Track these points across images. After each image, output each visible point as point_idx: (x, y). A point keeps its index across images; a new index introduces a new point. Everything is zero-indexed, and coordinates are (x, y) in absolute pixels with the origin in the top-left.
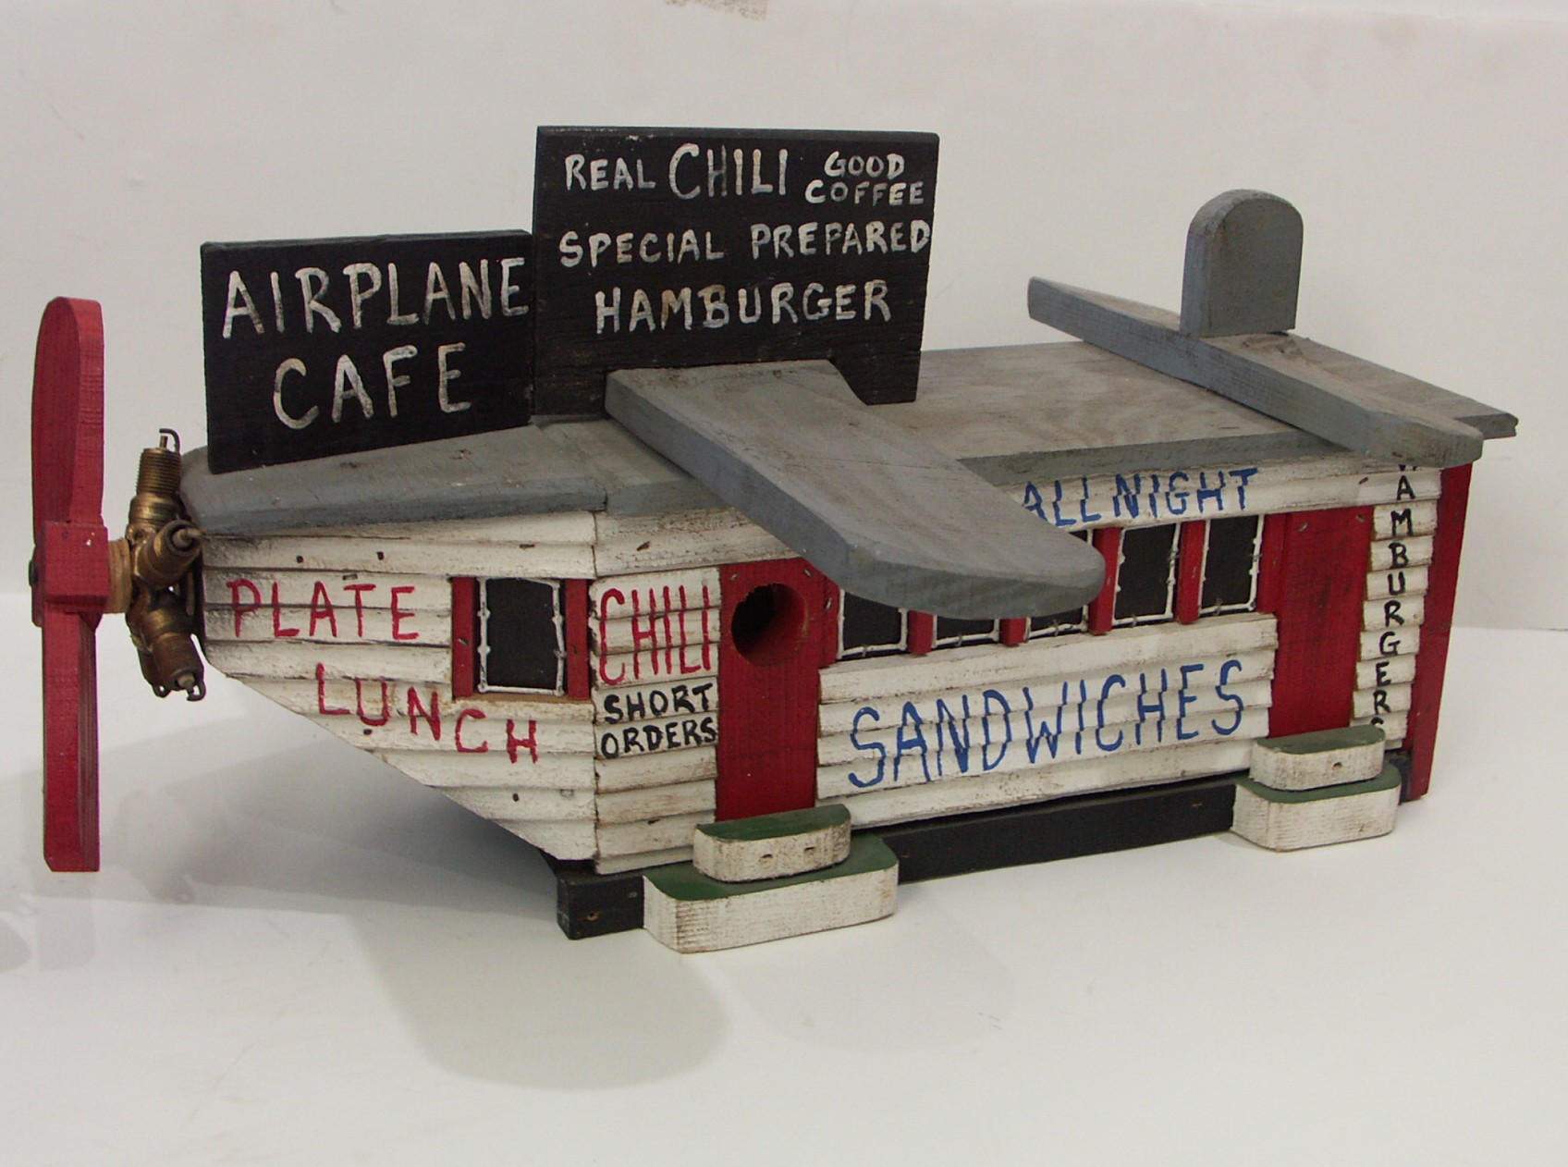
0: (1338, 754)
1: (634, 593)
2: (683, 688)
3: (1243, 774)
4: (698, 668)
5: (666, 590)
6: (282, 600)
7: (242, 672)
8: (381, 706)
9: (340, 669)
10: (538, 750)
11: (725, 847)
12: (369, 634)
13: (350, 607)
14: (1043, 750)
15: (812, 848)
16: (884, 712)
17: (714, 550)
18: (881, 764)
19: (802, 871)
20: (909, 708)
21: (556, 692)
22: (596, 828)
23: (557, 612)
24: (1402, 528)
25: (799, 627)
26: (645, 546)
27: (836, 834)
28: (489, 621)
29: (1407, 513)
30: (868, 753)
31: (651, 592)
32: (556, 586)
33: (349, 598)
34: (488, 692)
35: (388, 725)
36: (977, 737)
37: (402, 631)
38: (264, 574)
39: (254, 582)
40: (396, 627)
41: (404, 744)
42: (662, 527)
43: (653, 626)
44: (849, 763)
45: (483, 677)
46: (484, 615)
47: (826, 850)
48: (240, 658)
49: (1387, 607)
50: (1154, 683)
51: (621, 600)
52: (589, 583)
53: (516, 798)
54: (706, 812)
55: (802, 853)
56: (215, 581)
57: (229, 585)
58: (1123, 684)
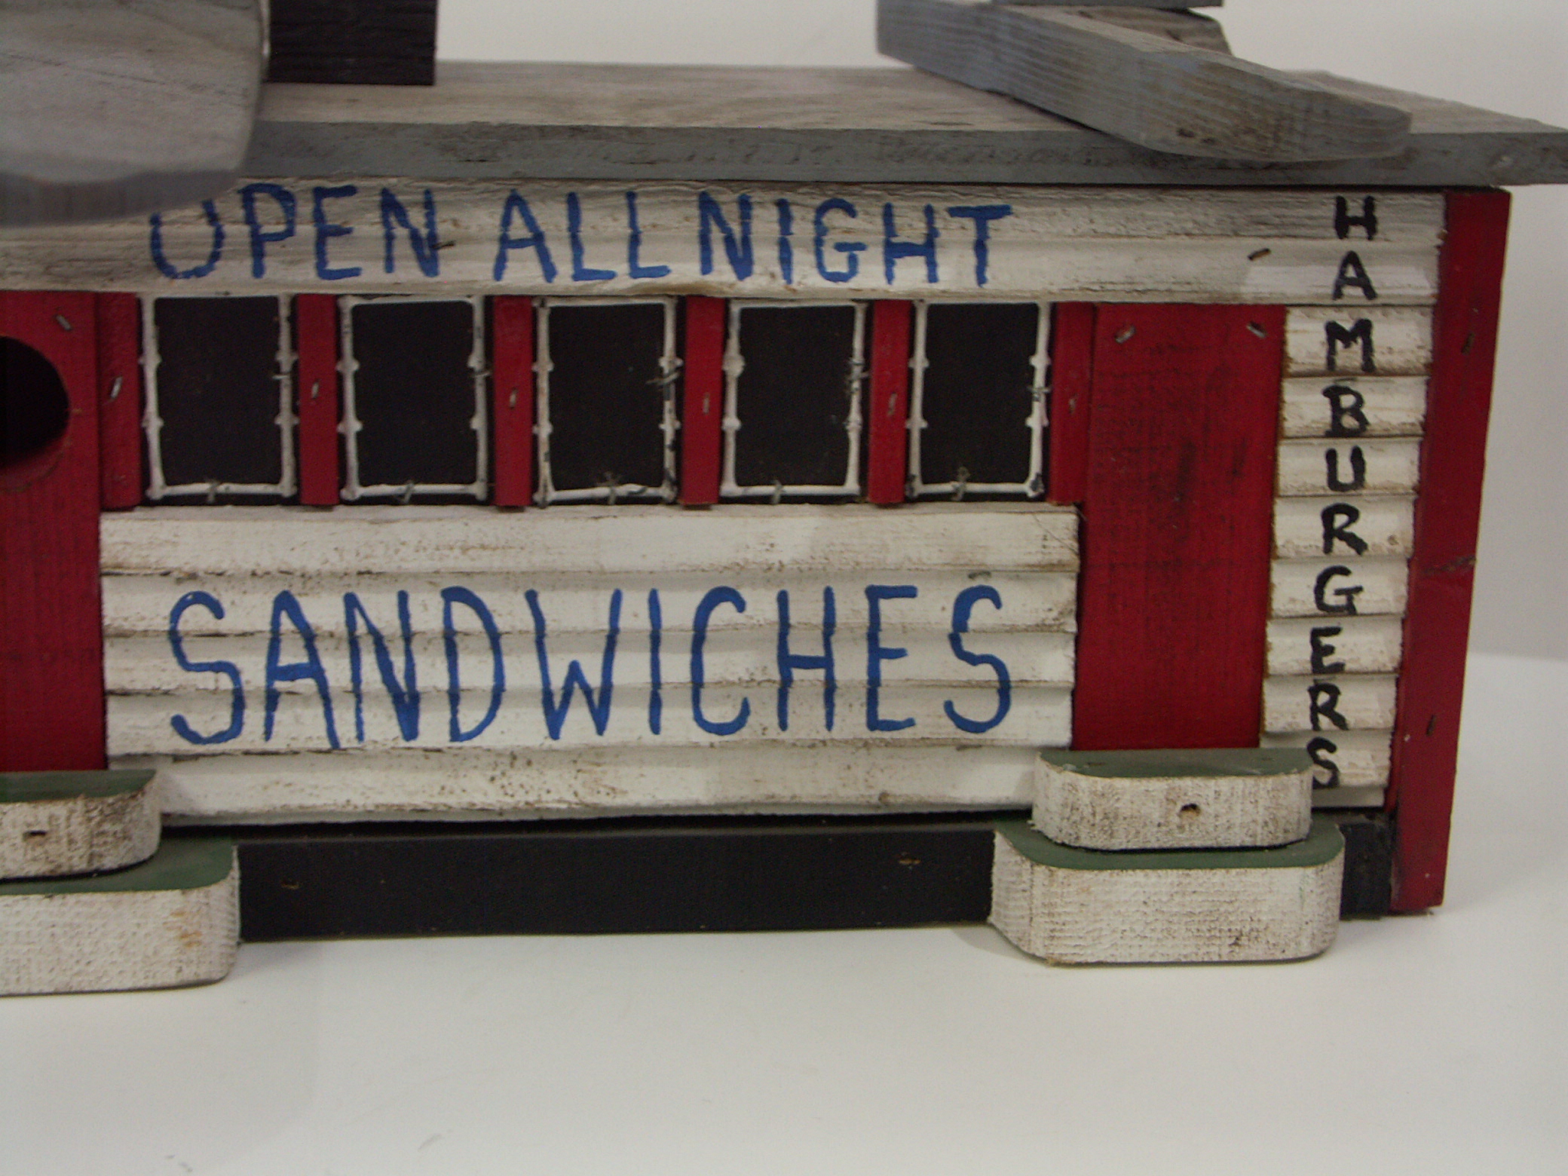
0: (1191, 787)
3: (1018, 815)
14: (578, 719)
15: (42, 833)
16: (233, 603)
18: (239, 703)
19: (22, 874)
20: (285, 603)
24: (1350, 356)
27: (95, 813)
29: (1363, 329)
30: (207, 680)
36: (431, 674)
44: (166, 693)
47: (71, 842)
49: (1328, 516)
50: (807, 611)
55: (19, 841)
58: (741, 606)
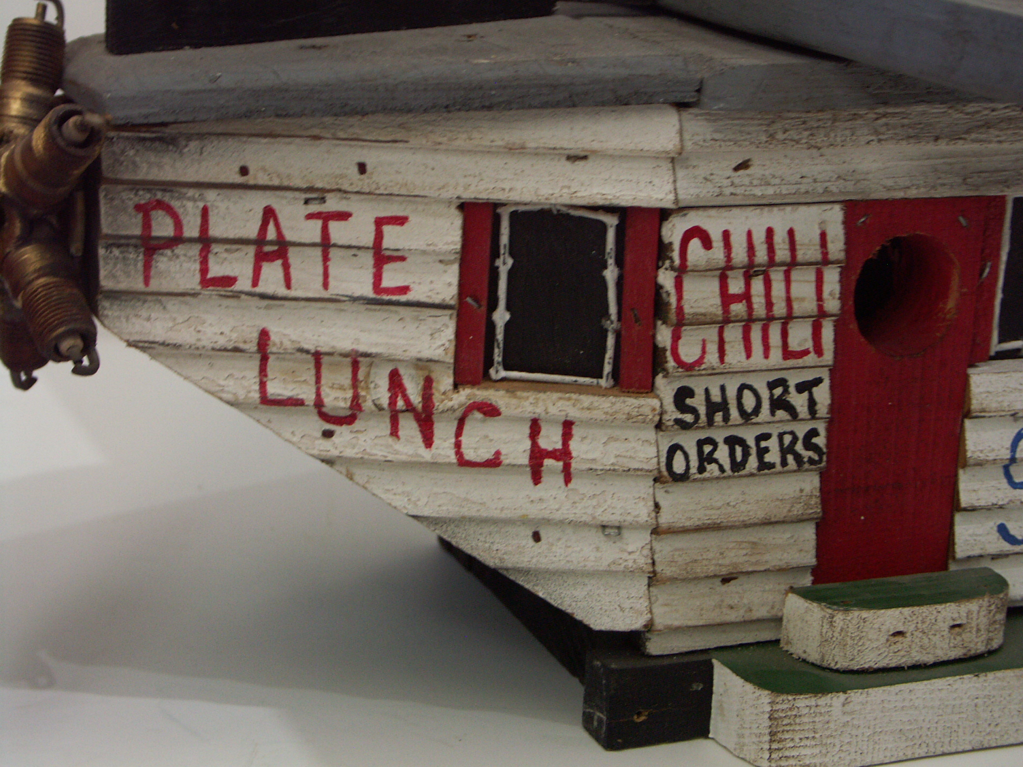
1: (726, 235)
2: (782, 382)
4: (806, 353)
5: (770, 232)
6: (216, 230)
7: (151, 338)
8: (349, 394)
9: (294, 337)
10: (574, 465)
11: (839, 617)
12: (337, 287)
13: (314, 245)
15: (959, 626)
17: (839, 177)
19: (945, 658)
21: (603, 382)
22: (649, 585)
23: (611, 261)
25: (941, 305)
26: (744, 165)
27: (993, 607)
28: (511, 273)
31: (749, 234)
32: (611, 221)
33: (312, 231)
34: (503, 379)
35: (358, 425)
37: (386, 283)
38: (191, 192)
39: (175, 204)
40: (378, 278)
41: (379, 453)
42: (772, 136)
43: (748, 285)
44: (1001, 507)
45: (498, 357)
46: (505, 264)
47: (978, 630)
48: (148, 319)
51: (707, 243)
52: (663, 214)
53: (537, 537)
54: (799, 569)
55: (946, 633)
56: (116, 202)
57: (138, 208)
